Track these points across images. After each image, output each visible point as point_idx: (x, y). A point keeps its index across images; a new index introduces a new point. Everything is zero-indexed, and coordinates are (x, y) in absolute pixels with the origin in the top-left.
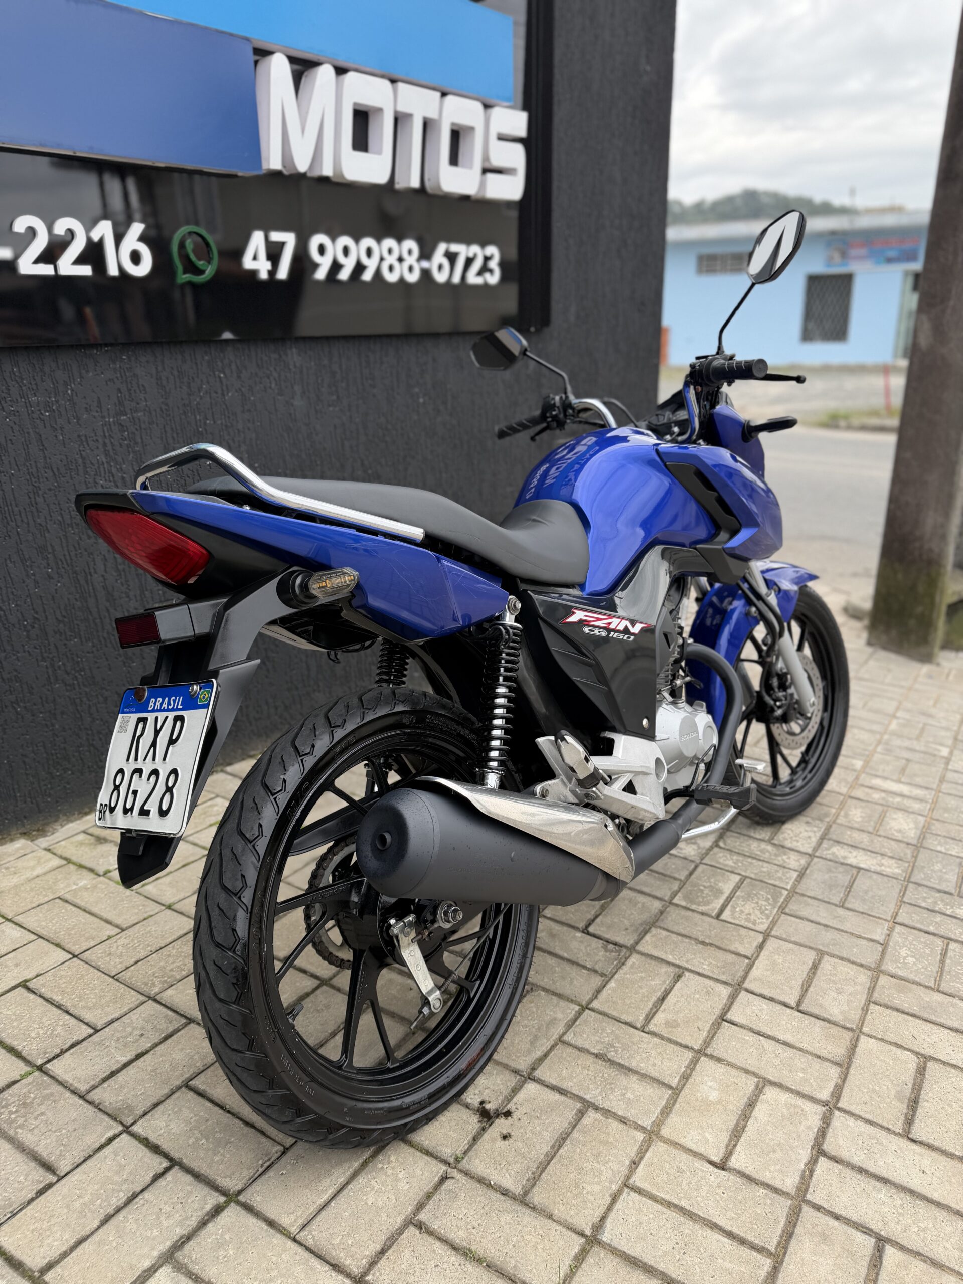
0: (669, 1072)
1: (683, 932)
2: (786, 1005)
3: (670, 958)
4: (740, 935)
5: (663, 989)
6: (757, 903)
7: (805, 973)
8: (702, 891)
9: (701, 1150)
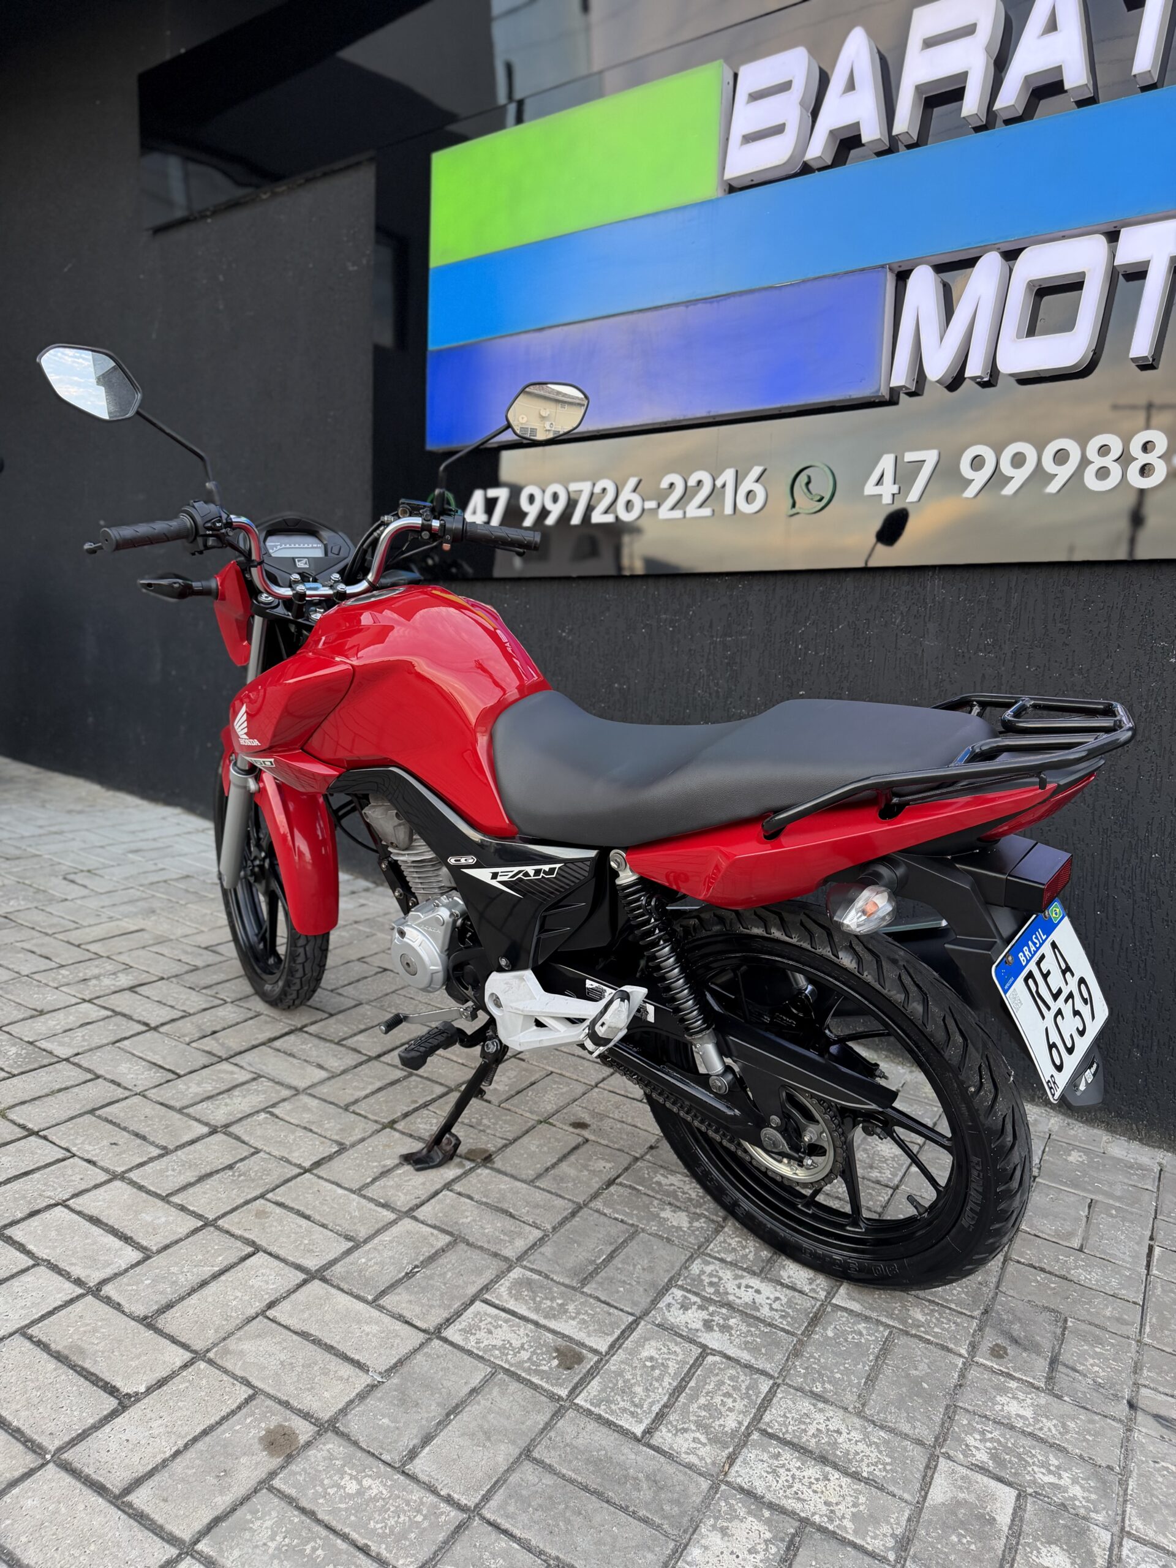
0: (191, 1199)
1: (442, 1260)
2: (271, 1305)
3: (386, 1237)
4: (432, 1306)
5: (325, 1222)
6: (522, 1347)
7: (335, 1345)
8: (553, 1299)
9: (86, 1196)
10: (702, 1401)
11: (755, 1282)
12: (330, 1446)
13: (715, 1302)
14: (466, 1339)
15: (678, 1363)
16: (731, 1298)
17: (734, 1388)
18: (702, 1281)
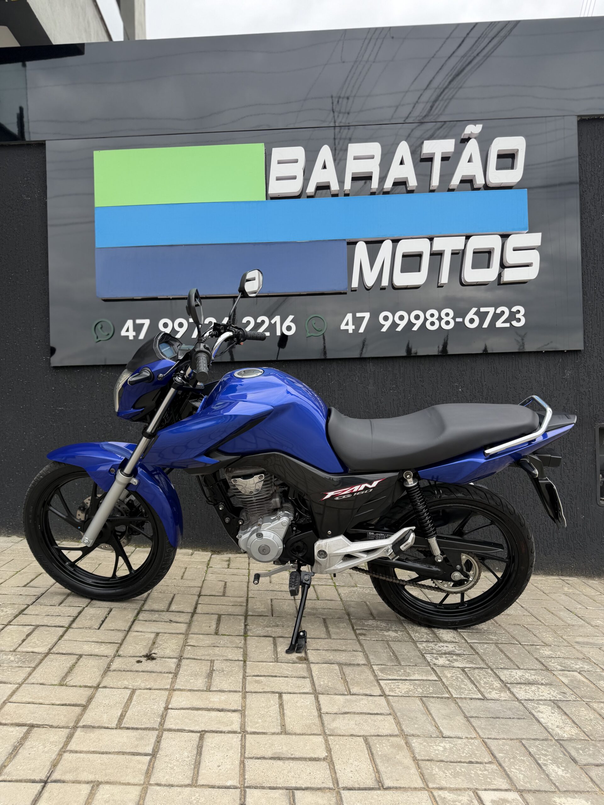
0: (220, 687)
1: (347, 673)
2: (319, 709)
3: (316, 673)
4: (369, 688)
5: (286, 675)
6: (415, 688)
7: (362, 712)
8: (399, 671)
9: (173, 702)
10: (482, 682)
11: (442, 644)
12: (414, 741)
13: (441, 654)
14: (395, 693)
15: (460, 674)
16: (444, 651)
17: (484, 675)
18: (428, 650)
